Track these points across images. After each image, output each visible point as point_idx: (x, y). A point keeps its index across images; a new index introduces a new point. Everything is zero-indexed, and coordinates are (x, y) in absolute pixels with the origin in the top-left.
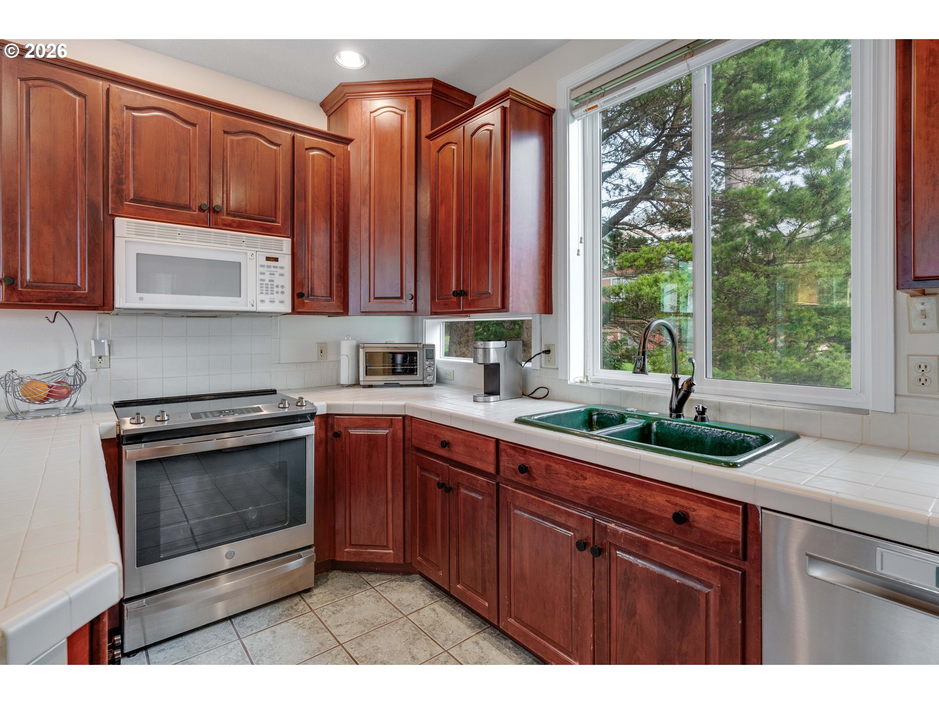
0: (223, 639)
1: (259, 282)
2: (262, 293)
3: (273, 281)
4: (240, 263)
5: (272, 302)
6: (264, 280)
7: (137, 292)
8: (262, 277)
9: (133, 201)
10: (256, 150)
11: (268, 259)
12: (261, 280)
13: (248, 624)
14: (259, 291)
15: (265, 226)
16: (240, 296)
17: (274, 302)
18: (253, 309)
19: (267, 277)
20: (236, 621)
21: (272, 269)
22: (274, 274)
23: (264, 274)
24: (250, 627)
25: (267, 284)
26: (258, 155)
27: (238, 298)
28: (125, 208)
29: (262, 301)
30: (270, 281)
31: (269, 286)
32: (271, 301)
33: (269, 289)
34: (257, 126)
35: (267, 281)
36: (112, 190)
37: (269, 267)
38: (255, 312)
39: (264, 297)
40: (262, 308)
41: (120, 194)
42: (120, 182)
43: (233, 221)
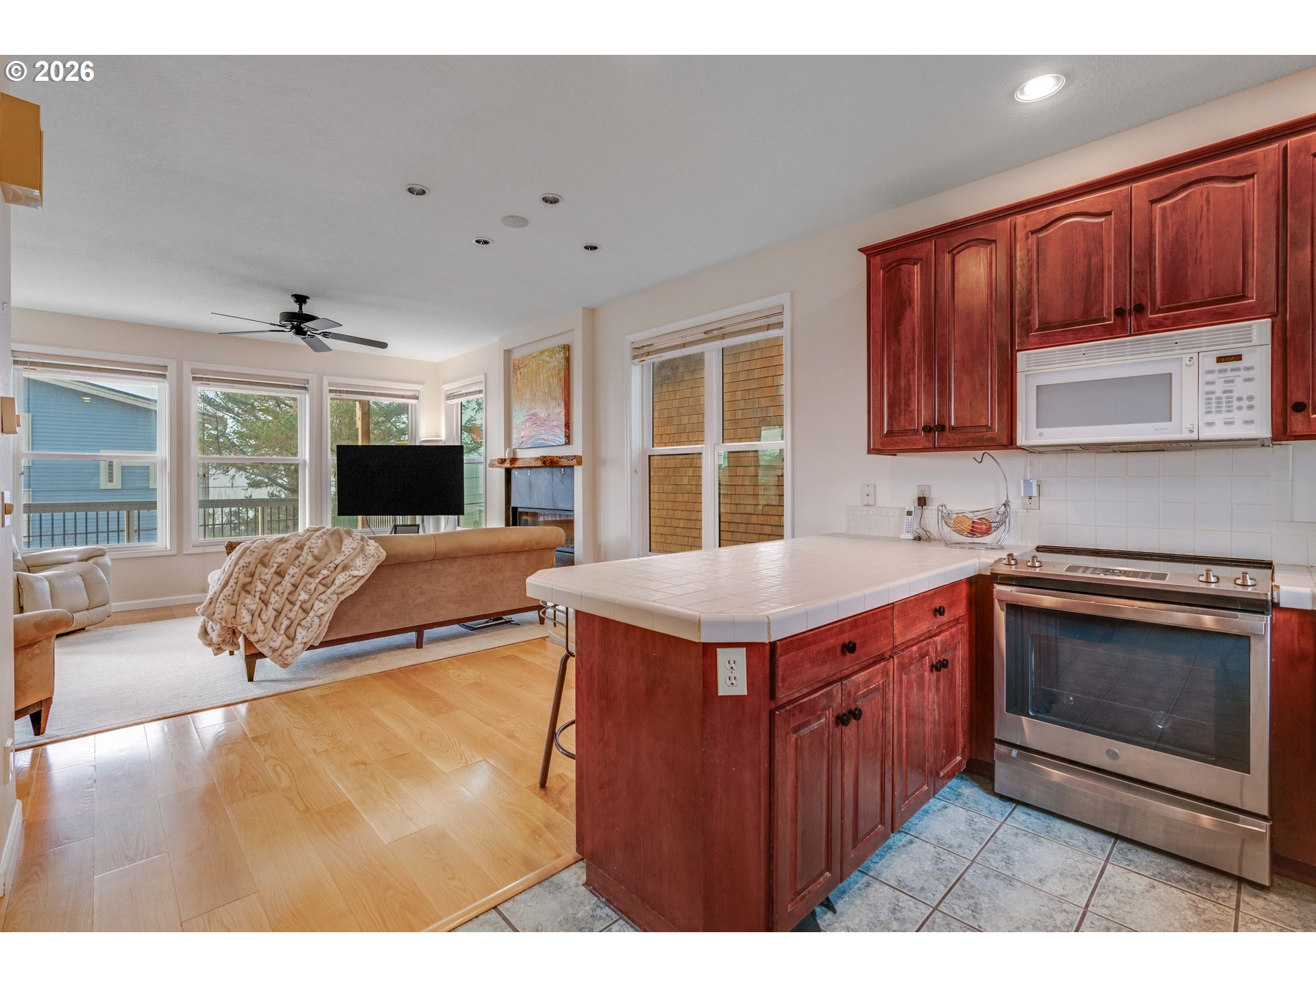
0: (1089, 848)
1: (1203, 397)
2: (1209, 412)
3: (1231, 391)
4: (1171, 374)
5: (1229, 423)
6: (1213, 393)
7: (1037, 427)
8: (1210, 388)
9: (1038, 330)
10: (1204, 203)
11: (1220, 360)
12: (1207, 393)
13: (1130, 857)
14: (1203, 409)
15: (1220, 310)
16: (1171, 421)
17: (1232, 423)
18: (1194, 436)
19: (1219, 388)
20: (1121, 845)
21: (1229, 374)
22: (1232, 381)
23: (1212, 383)
24: (1131, 860)
25: (1219, 398)
26: (1208, 210)
27: (1169, 423)
28: (1030, 339)
29: (1210, 424)
30: (1225, 392)
31: (1224, 400)
32: (1226, 423)
33: (1224, 405)
34: (1208, 167)
35: (1219, 394)
36: (1018, 325)
37: (1221, 371)
38: (1198, 441)
39: (1209, 418)
40: (1207, 434)
41: (1027, 327)
42: (1028, 313)
43: (1165, 318)
